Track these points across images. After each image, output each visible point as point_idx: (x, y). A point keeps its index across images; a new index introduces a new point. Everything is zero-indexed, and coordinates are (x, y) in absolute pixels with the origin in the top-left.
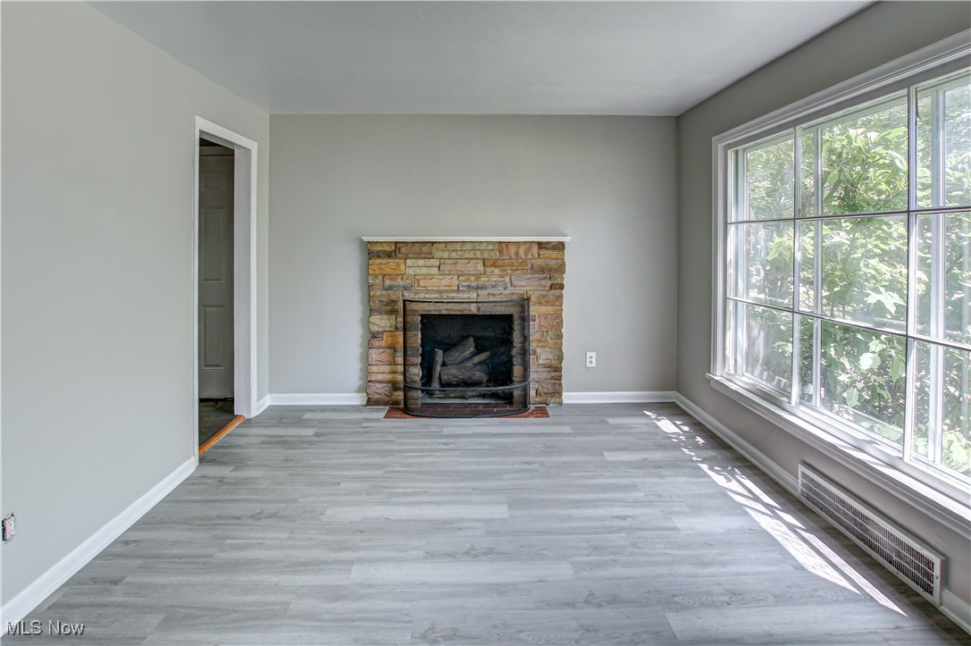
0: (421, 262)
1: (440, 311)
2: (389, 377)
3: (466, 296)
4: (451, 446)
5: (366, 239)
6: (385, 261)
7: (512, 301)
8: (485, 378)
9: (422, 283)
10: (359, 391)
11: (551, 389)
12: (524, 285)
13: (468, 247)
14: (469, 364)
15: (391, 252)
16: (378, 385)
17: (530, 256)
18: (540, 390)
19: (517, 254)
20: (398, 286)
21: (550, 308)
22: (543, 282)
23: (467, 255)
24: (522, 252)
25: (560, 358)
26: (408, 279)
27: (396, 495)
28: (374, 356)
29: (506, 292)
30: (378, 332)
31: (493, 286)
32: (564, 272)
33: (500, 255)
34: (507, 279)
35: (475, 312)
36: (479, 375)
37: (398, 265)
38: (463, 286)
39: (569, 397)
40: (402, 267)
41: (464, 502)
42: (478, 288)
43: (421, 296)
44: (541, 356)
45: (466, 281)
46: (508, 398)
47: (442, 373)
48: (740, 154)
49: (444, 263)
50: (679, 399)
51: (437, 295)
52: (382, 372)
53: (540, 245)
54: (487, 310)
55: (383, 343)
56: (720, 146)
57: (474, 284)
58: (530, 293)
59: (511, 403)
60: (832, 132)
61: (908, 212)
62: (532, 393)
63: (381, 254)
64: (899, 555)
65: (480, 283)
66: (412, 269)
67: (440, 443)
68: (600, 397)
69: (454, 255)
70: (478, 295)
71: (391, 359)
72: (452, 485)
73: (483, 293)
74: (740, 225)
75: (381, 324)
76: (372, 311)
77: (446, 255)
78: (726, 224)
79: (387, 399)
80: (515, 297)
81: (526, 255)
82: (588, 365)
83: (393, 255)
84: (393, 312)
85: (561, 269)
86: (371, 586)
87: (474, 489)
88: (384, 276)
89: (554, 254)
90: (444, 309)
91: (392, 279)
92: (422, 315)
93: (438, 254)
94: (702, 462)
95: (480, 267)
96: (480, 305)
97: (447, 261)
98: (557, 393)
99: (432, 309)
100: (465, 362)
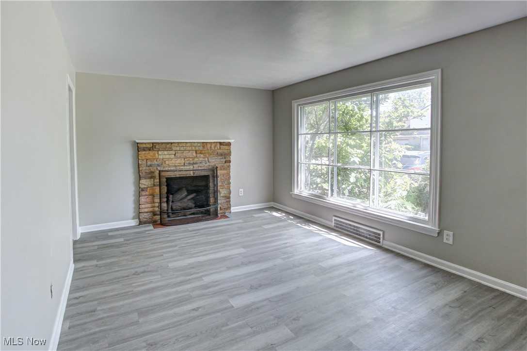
0: (166, 152)
1: (176, 175)
2: (151, 209)
3: (188, 167)
4: (198, 234)
5: (137, 141)
6: (147, 152)
7: (209, 169)
8: (194, 205)
9: (167, 162)
10: (134, 218)
11: (226, 206)
12: (215, 161)
13: (189, 145)
14: (185, 200)
15: (150, 148)
16: (145, 214)
17: (216, 149)
18: (222, 207)
19: (211, 148)
20: (155, 164)
21: (225, 171)
22: (222, 160)
23: (188, 149)
24: (213, 147)
25: (230, 193)
26: (159, 160)
27: (194, 254)
28: (143, 200)
29: (206, 165)
30: (144, 188)
31: (200, 163)
32: (231, 155)
33: (203, 148)
34: (206, 159)
35: (192, 175)
36: (191, 204)
37: (155, 154)
38: (187, 163)
39: (233, 209)
40: (157, 155)
41: (224, 251)
42: (194, 163)
43: (167, 169)
44: (222, 192)
45: (188, 161)
46: (208, 213)
47: (173, 206)
48: (302, 108)
49: (177, 153)
50: (275, 205)
51: (174, 168)
52: (146, 207)
53: (220, 143)
54: (197, 174)
55: (147, 193)
56: (296, 105)
57: (192, 162)
58: (217, 165)
59: (209, 215)
60: (340, 103)
61: (371, 131)
62: (219, 209)
63: (145, 149)
64: (370, 235)
65: (195, 162)
66: (162, 156)
67: (192, 234)
68: (245, 208)
69: (182, 148)
70: (193, 167)
71: (152, 201)
72: (213, 246)
73: (196, 166)
74: (302, 135)
75: (146, 184)
76: (140, 178)
77: (178, 149)
78: (298, 135)
79: (150, 220)
80: (210, 167)
81: (215, 148)
82: (240, 195)
83: (152, 149)
84: (153, 177)
85: (229, 154)
86: (217, 281)
87: (224, 246)
88: (147, 160)
89: (226, 147)
90: (178, 174)
91: (151, 161)
92: (166, 178)
93: (174, 148)
94: (297, 223)
95: (194, 154)
96: (194, 171)
97: (179, 152)
98: (229, 208)
99: (172, 175)
100: (183, 199)
